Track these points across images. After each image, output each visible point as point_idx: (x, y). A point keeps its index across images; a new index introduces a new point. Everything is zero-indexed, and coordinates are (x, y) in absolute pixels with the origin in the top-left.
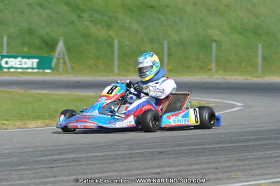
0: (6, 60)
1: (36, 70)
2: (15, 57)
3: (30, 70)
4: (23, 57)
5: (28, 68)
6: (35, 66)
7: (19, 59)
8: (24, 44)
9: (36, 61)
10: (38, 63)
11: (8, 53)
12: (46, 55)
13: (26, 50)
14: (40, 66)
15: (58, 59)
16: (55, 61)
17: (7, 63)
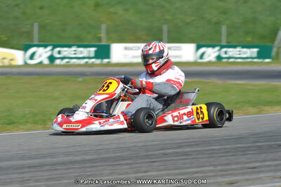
0: (224, 50)
1: (256, 60)
2: (235, 47)
3: (249, 60)
4: (243, 47)
5: (247, 58)
6: (255, 55)
7: (238, 49)
8: (248, 33)
9: (255, 50)
10: (258, 52)
11: (228, 42)
12: (269, 44)
13: (249, 39)
14: (260, 56)
15: (279, 48)
16: (274, 50)
17: (226, 53)
